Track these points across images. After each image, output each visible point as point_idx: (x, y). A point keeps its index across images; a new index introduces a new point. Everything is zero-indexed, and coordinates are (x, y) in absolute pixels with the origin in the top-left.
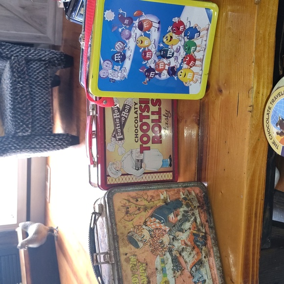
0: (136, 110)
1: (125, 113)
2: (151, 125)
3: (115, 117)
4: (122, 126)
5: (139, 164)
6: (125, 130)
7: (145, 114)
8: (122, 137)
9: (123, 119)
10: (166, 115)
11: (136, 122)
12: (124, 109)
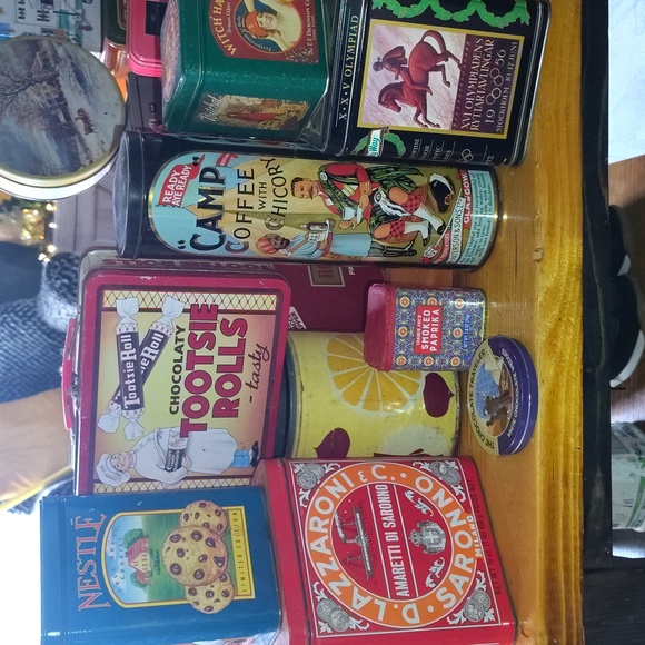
0: (179, 343)
1: (150, 351)
2: (215, 376)
3: (123, 359)
4: (141, 378)
5: (175, 459)
6: (146, 387)
7: (202, 352)
8: (138, 401)
9: (144, 363)
10: (256, 355)
11: (177, 369)
12: (148, 341)
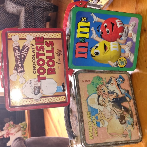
0: (33, 50)
1: (24, 52)
2: (46, 60)
3: (16, 55)
4: (23, 61)
5: (37, 90)
6: (25, 64)
7: (41, 52)
8: (22, 70)
9: (23, 56)
10: (58, 53)
11: (34, 58)
12: (23, 49)
